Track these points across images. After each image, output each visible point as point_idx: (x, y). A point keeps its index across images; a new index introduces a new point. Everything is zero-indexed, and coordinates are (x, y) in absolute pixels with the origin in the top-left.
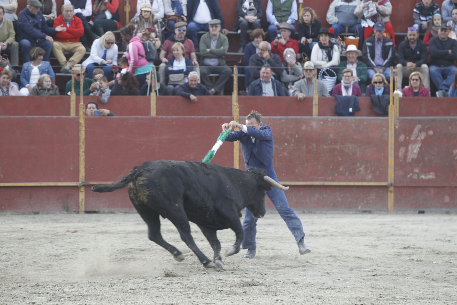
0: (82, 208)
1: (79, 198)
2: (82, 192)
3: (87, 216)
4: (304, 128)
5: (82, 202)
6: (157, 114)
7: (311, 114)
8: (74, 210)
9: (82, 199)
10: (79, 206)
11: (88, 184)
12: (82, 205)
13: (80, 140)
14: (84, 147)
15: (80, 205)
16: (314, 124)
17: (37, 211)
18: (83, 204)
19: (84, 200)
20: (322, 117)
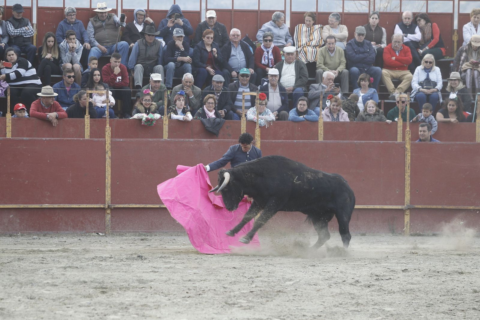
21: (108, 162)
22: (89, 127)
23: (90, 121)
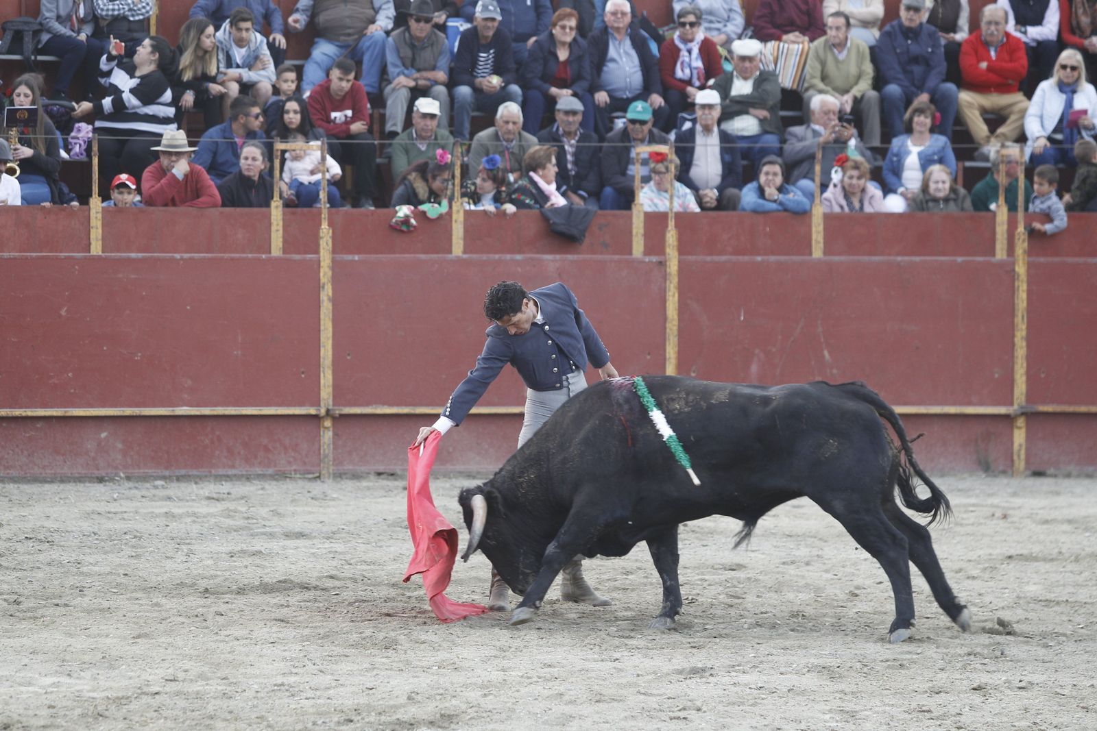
0: (1020, 463)
1: (1012, 443)
2: (1020, 428)
5: (1020, 450)
8: (1001, 468)
9: (1020, 445)
10: (1012, 461)
11: (1033, 410)
12: (1019, 456)
13: (1016, 312)
14: (1024, 327)
15: (1015, 457)
18: (1023, 456)
19: (1024, 447)
21: (326, 309)
22: (280, 228)
23: (284, 214)
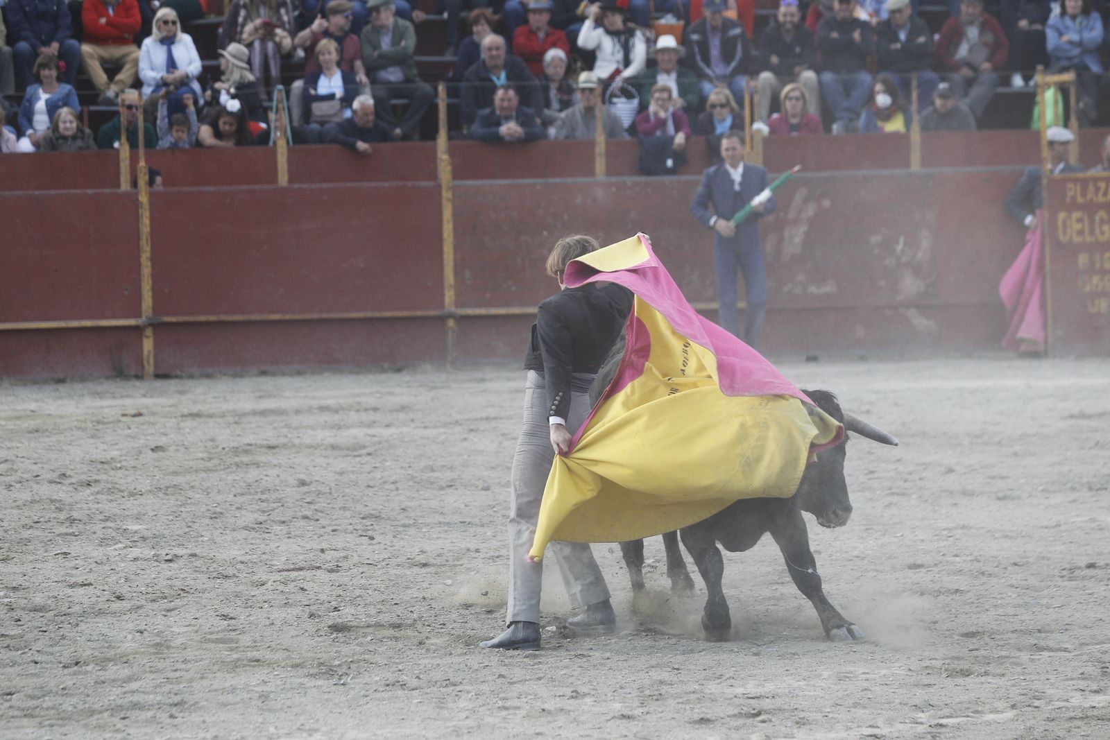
0: (150, 369)
1: (142, 350)
2: (147, 337)
3: (159, 384)
4: (579, 200)
5: (148, 357)
6: (291, 180)
7: (591, 172)
8: (133, 373)
9: (149, 352)
10: (143, 366)
11: (159, 321)
12: (148, 362)
13: (141, 235)
15: (145, 363)
16: (599, 193)
17: (62, 376)
18: (152, 361)
19: (152, 354)
20: (614, 179)
